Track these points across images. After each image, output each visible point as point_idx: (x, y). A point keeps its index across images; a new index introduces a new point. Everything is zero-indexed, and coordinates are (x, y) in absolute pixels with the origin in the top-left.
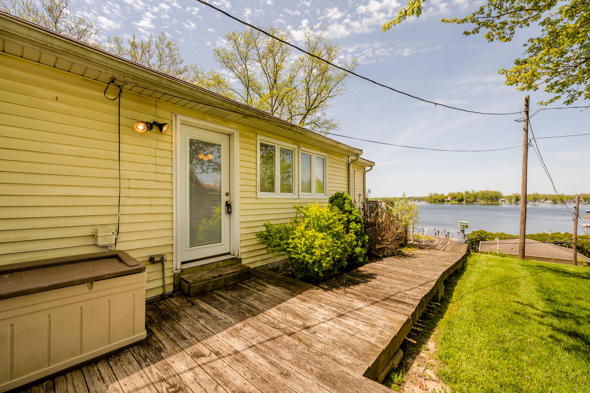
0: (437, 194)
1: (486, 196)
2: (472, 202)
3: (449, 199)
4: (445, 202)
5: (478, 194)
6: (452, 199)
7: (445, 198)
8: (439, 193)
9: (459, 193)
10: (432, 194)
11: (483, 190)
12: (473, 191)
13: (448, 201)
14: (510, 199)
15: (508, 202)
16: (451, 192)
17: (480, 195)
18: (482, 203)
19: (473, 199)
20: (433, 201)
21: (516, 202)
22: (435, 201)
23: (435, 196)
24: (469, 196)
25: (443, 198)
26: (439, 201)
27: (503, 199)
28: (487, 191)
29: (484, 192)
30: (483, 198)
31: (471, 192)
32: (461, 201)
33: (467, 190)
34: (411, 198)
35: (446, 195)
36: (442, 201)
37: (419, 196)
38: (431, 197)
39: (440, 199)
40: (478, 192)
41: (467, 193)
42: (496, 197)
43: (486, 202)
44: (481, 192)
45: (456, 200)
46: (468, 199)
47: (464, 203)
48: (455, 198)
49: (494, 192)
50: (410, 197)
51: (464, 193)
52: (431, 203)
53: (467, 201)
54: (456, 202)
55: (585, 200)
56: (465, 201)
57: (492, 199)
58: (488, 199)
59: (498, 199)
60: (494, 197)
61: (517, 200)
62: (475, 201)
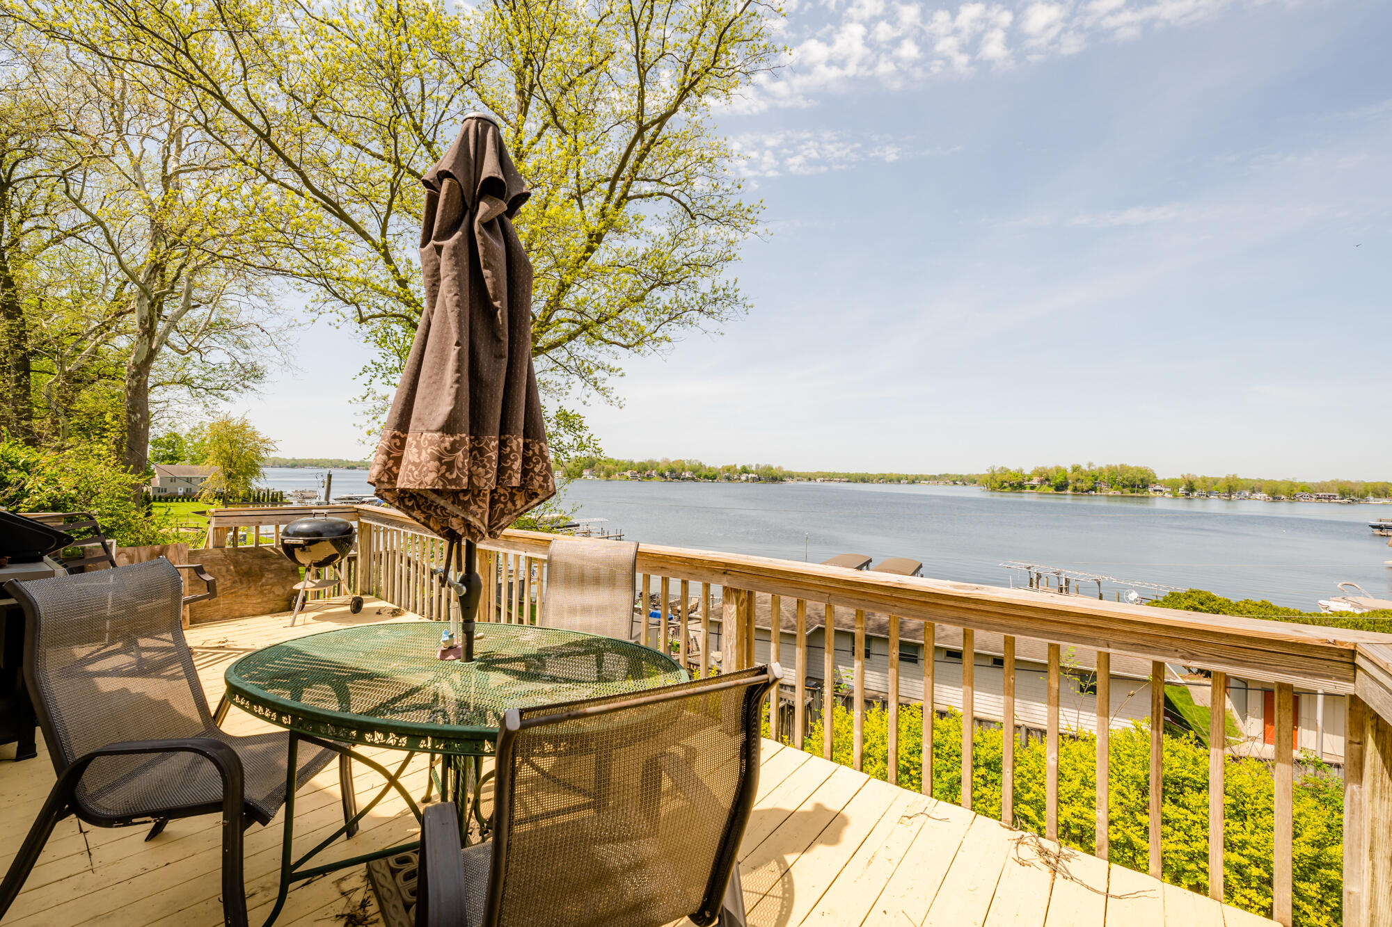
0: (1008, 470)
1: (1119, 479)
2: (1087, 491)
3: (1035, 481)
4: (1025, 488)
5: (1101, 474)
6: (1042, 482)
7: (1027, 478)
8: (1013, 468)
9: (1058, 470)
10: (996, 470)
11: (1114, 465)
12: (1090, 465)
13: (1033, 487)
14: (1173, 486)
15: (1170, 493)
16: (1040, 466)
17: (1106, 474)
18: (1110, 493)
19: (1090, 484)
20: (996, 485)
21: (1187, 495)
22: (1002, 487)
23: (1002, 474)
24: (1081, 477)
25: (1021, 480)
26: (1010, 485)
27: (1158, 487)
28: (1122, 466)
29: (1116, 468)
30: (1112, 483)
31: (1085, 467)
32: (1061, 487)
33: (1077, 462)
35: (1027, 472)
36: (1019, 487)
37: (965, 473)
38: (993, 476)
39: (1014, 481)
40: (1101, 469)
41: (1075, 469)
42: (1142, 480)
43: (1118, 493)
44: (1109, 468)
45: (1050, 486)
46: (1078, 485)
47: (1069, 492)
48: (1048, 480)
49: (1139, 470)
50: (945, 475)
51: (1070, 470)
52: (993, 490)
53: (1075, 489)
54: (1051, 490)
55: (1343, 495)
56: (1070, 487)
57: (1133, 486)
58: (1124, 487)
59: (1145, 487)
60: (1138, 482)
61: (1191, 489)
62: (1094, 489)
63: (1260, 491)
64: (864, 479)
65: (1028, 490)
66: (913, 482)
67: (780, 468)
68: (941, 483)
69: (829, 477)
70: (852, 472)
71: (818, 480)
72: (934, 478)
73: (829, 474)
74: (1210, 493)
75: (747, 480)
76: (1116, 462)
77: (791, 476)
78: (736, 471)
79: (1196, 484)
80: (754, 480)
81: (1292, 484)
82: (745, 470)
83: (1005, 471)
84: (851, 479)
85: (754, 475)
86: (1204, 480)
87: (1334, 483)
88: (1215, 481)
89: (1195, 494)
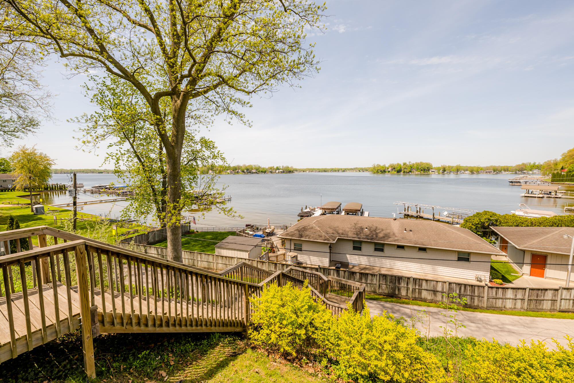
0: (380, 165)
1: (420, 167)
2: (408, 173)
3: (390, 170)
5: (413, 166)
6: (392, 170)
7: (387, 168)
8: (382, 164)
9: (398, 164)
10: (376, 165)
12: (410, 162)
13: (389, 172)
14: (438, 169)
15: (437, 172)
16: (392, 163)
17: (415, 166)
18: (417, 173)
19: (409, 170)
20: (376, 171)
21: (443, 173)
22: (378, 172)
23: (378, 167)
24: (406, 167)
25: (385, 169)
26: (381, 171)
27: (433, 170)
28: (421, 162)
29: (419, 163)
30: (417, 169)
31: (408, 163)
32: (399, 171)
33: (405, 162)
34: (356, 168)
35: (387, 166)
36: (384, 172)
37: (363, 167)
38: (374, 168)
39: (382, 169)
40: (413, 164)
41: (404, 164)
42: (428, 168)
43: (419, 173)
44: (416, 163)
45: (395, 171)
46: (405, 170)
47: (402, 173)
48: (394, 169)
49: (427, 164)
51: (402, 165)
52: (374, 173)
53: (404, 172)
54: (395, 173)
55: (494, 171)
56: (402, 171)
57: (425, 170)
58: (421, 170)
59: (429, 170)
60: (426, 169)
61: (444, 170)
62: (411, 172)
63: (467, 170)
64: (325, 171)
65: (387, 173)
66: (344, 171)
67: (292, 167)
68: (355, 171)
69: (311, 170)
70: (320, 168)
71: (307, 172)
72: (352, 169)
73: (311, 169)
74: (451, 172)
75: (279, 173)
76: (419, 161)
77: (296, 170)
78: (274, 169)
79: (446, 169)
80: (282, 172)
81: (478, 168)
82: (278, 169)
83: (379, 166)
84: (320, 171)
85: (281, 170)
86: (449, 167)
87: (491, 167)
88: (452, 167)
89: (446, 172)
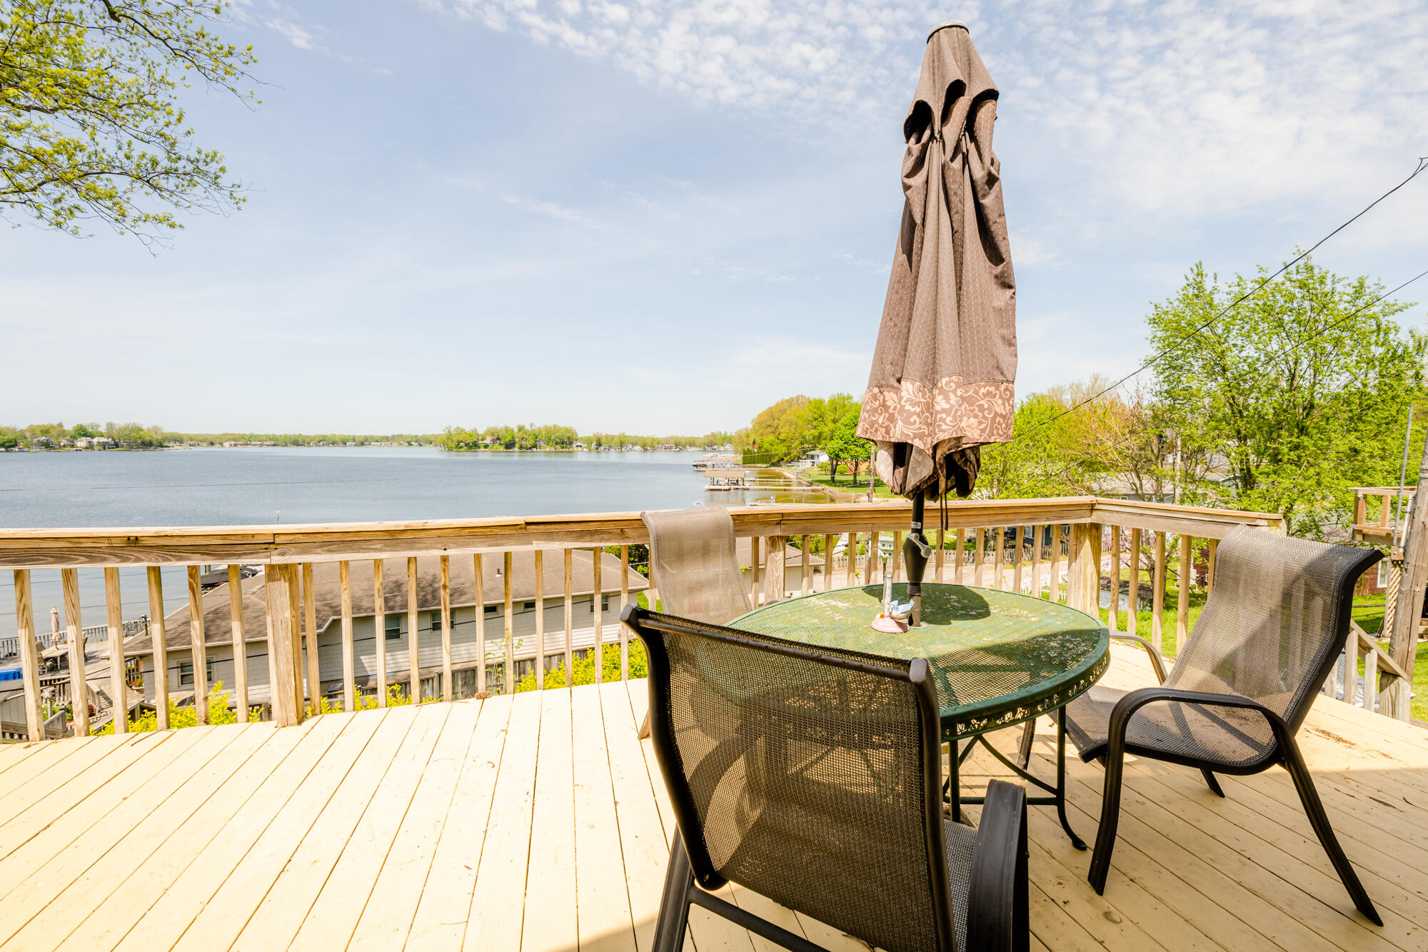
0: (463, 430)
1: (553, 437)
2: (530, 448)
3: (488, 441)
4: (479, 447)
5: (540, 433)
6: (494, 441)
7: (480, 438)
8: (468, 428)
9: (507, 429)
10: (452, 429)
11: (549, 425)
12: (532, 425)
13: (486, 446)
14: (588, 442)
15: (586, 448)
16: (492, 426)
17: (543, 433)
18: (547, 450)
19: (532, 442)
20: (453, 445)
21: (597, 449)
22: (458, 447)
23: (458, 434)
24: (526, 436)
25: (475, 439)
26: (466, 445)
27: (579, 444)
28: (554, 426)
29: (550, 428)
30: (548, 441)
31: (528, 427)
32: (509, 446)
33: (521, 423)
34: (400, 436)
35: (481, 431)
36: (474, 446)
37: (420, 434)
38: (449, 436)
39: (470, 440)
40: (540, 428)
41: (521, 429)
42: (569, 438)
43: (553, 449)
44: (546, 429)
45: (501, 444)
46: (523, 443)
47: (516, 449)
48: (498, 439)
49: (567, 430)
50: (398, 436)
51: (516, 430)
52: (450, 449)
53: (521, 447)
54: (502, 448)
55: (677, 446)
56: (517, 445)
57: (563, 443)
58: (556, 444)
59: (571, 443)
60: (566, 440)
61: (599, 445)
62: (535, 446)
63: (637, 444)
64: (297, 442)
65: (482, 449)
66: (362, 444)
67: (156, 429)
68: (395, 444)
69: (247, 440)
70: (278, 433)
71: (226, 444)
72: (387, 439)
73: (243, 437)
74: (610, 447)
75: (90, 447)
76: (550, 423)
77: (179, 440)
78: (63, 434)
79: (602, 441)
80: (104, 446)
81: (653, 439)
82: (82, 432)
83: (460, 431)
84: (276, 442)
85: (105, 440)
86: (607, 437)
87: (672, 437)
88: (613, 438)
89: (602, 448)
